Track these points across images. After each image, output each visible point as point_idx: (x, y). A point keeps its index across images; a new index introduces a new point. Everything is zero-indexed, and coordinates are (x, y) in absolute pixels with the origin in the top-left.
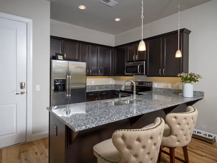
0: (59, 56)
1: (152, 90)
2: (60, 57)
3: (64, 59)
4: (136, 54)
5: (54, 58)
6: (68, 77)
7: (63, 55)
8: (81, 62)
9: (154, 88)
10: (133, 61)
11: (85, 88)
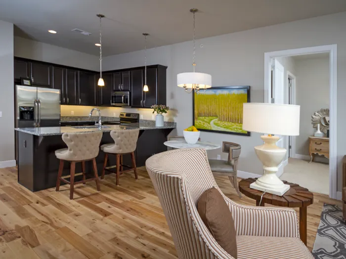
0: (24, 81)
1: (138, 122)
2: (26, 82)
3: (32, 85)
4: (122, 84)
5: (18, 82)
6: (36, 104)
7: (30, 79)
8: (55, 88)
9: (141, 120)
10: (119, 91)
11: (59, 120)
